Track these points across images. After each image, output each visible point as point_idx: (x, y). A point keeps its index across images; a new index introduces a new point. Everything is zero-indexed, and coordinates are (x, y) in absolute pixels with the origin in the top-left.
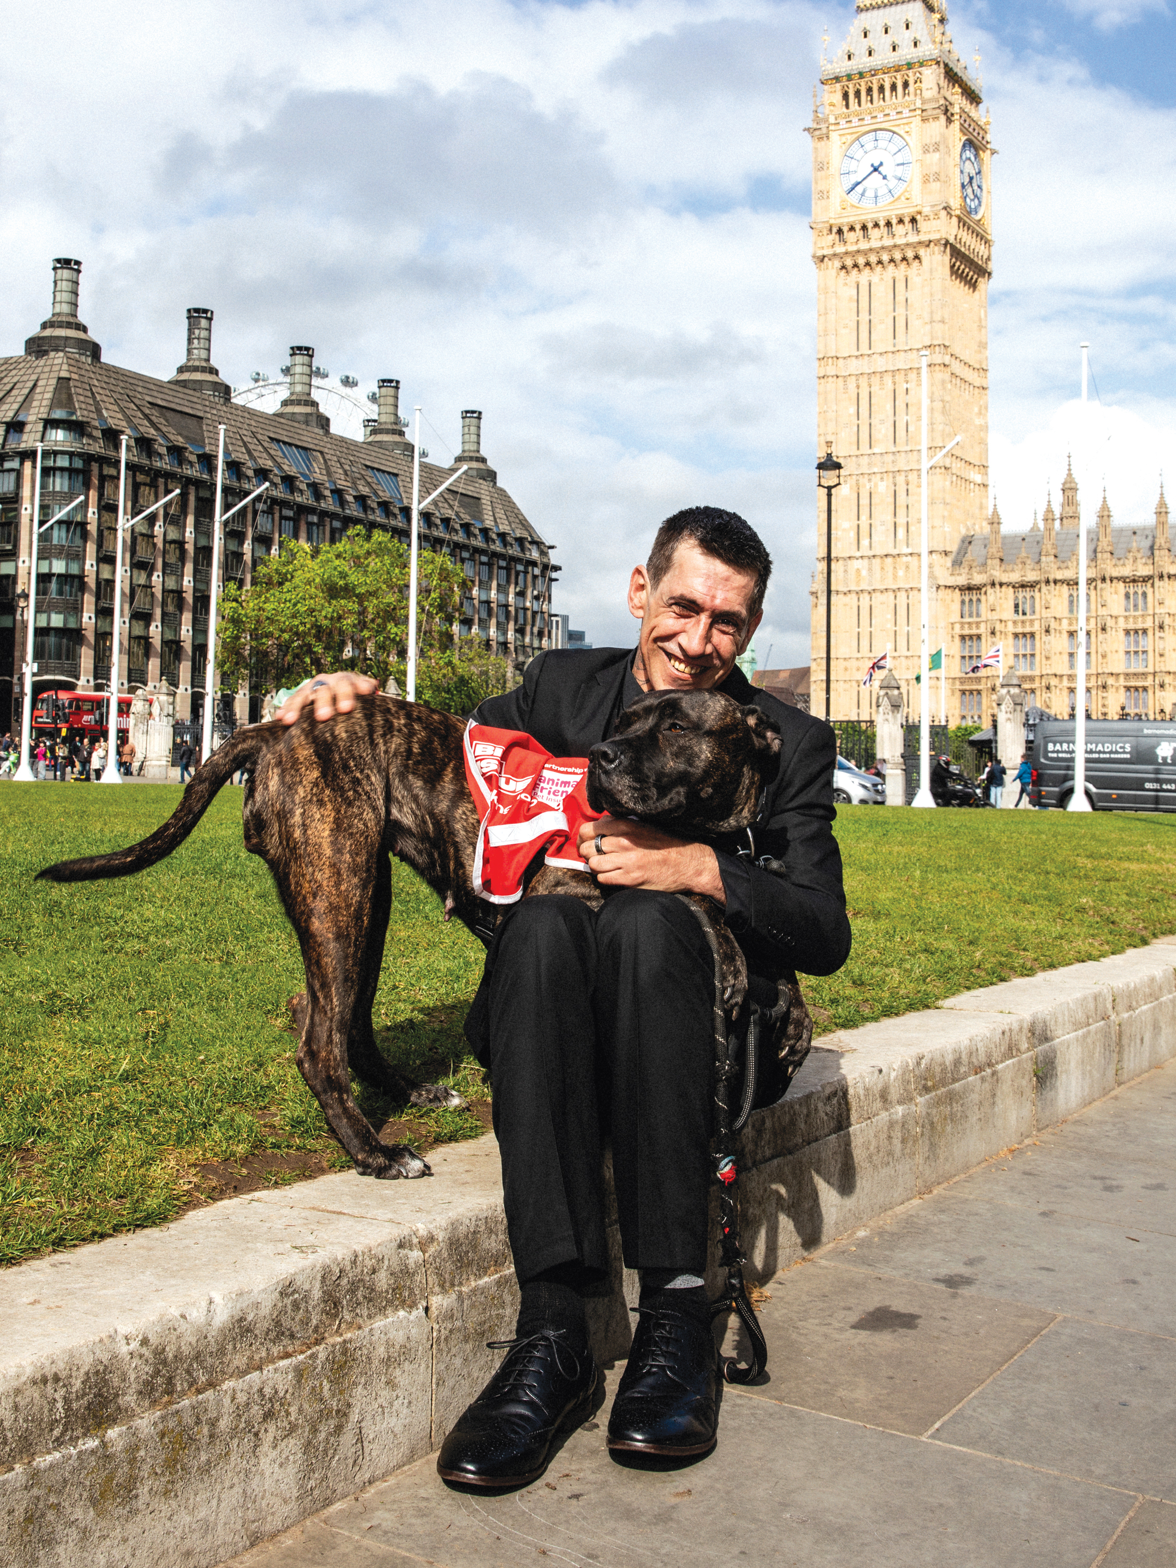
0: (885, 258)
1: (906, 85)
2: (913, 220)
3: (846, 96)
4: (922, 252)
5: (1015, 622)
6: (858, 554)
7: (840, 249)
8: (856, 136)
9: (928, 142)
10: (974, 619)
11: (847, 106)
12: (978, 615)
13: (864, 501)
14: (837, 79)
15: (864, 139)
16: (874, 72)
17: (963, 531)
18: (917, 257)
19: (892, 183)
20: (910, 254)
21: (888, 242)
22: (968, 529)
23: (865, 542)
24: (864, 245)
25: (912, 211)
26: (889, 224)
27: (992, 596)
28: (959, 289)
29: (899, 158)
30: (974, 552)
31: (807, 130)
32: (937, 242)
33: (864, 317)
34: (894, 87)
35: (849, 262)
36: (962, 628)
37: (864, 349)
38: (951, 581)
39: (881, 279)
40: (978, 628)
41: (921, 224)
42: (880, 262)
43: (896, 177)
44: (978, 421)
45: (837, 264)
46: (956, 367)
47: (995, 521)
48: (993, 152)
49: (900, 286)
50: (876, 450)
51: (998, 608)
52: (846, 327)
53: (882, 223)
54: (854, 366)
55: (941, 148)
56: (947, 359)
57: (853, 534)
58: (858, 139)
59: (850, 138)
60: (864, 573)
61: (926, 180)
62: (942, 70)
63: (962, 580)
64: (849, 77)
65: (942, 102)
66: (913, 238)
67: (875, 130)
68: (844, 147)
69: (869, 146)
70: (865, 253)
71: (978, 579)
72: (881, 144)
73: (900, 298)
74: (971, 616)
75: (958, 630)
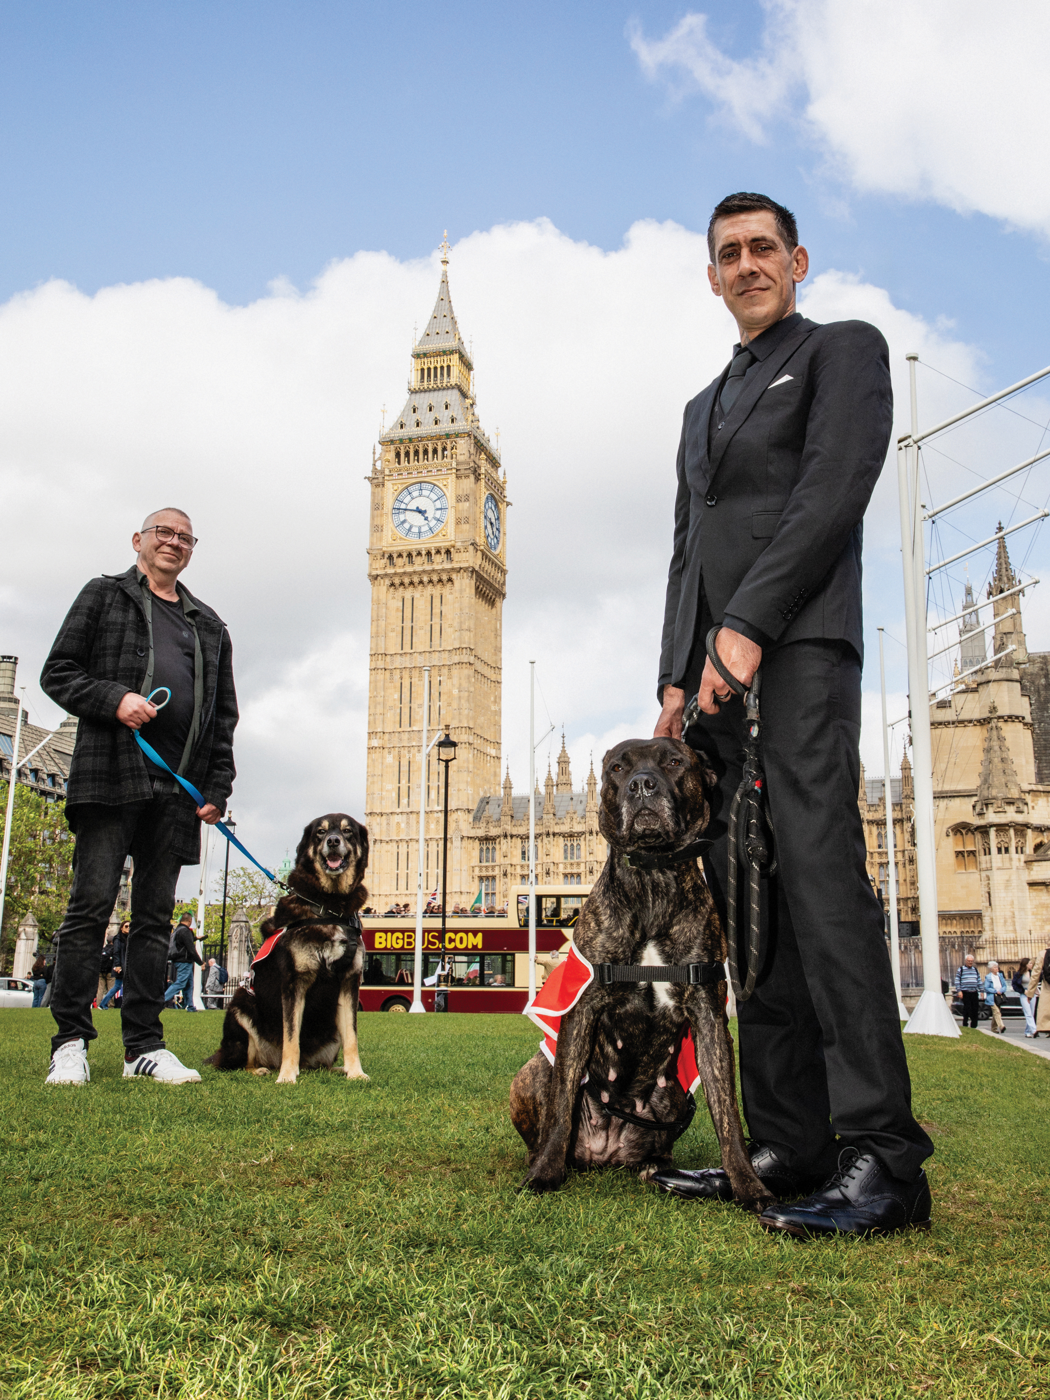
0: (425, 579)
1: (444, 449)
2: (448, 552)
3: (398, 455)
4: (454, 576)
5: (522, 866)
6: (398, 810)
7: (391, 571)
8: (405, 485)
9: (461, 493)
10: (490, 864)
11: (399, 463)
12: (493, 860)
13: (404, 768)
14: (392, 442)
15: (411, 489)
16: (421, 439)
17: (482, 794)
18: (450, 580)
19: (433, 523)
20: (445, 577)
21: (428, 567)
22: (485, 792)
23: (404, 801)
24: (409, 569)
25: (447, 544)
26: (429, 554)
27: (504, 845)
28: (482, 606)
29: (438, 505)
30: (492, 810)
31: (368, 478)
32: (466, 569)
33: (408, 624)
34: (435, 451)
35: (397, 581)
36: (481, 870)
37: (407, 649)
38: (472, 833)
39: (421, 596)
40: (493, 870)
41: (454, 555)
42: (421, 582)
43: (435, 518)
44: (493, 708)
45: (388, 582)
46: (479, 666)
47: (508, 787)
48: (508, 504)
49: (436, 601)
50: (415, 728)
51: (509, 855)
52: (393, 630)
53: (424, 553)
54: (398, 662)
55: (471, 498)
56: (472, 659)
57: (394, 795)
58: (407, 488)
59: (401, 487)
60: (403, 825)
61: (458, 522)
62: (473, 441)
63: (481, 833)
64: (401, 441)
65: (472, 464)
66: (447, 566)
67: (420, 483)
68: (396, 493)
69: (416, 494)
70: (410, 574)
71: (493, 832)
72: (425, 493)
73: (436, 611)
74: (487, 861)
75: (477, 872)
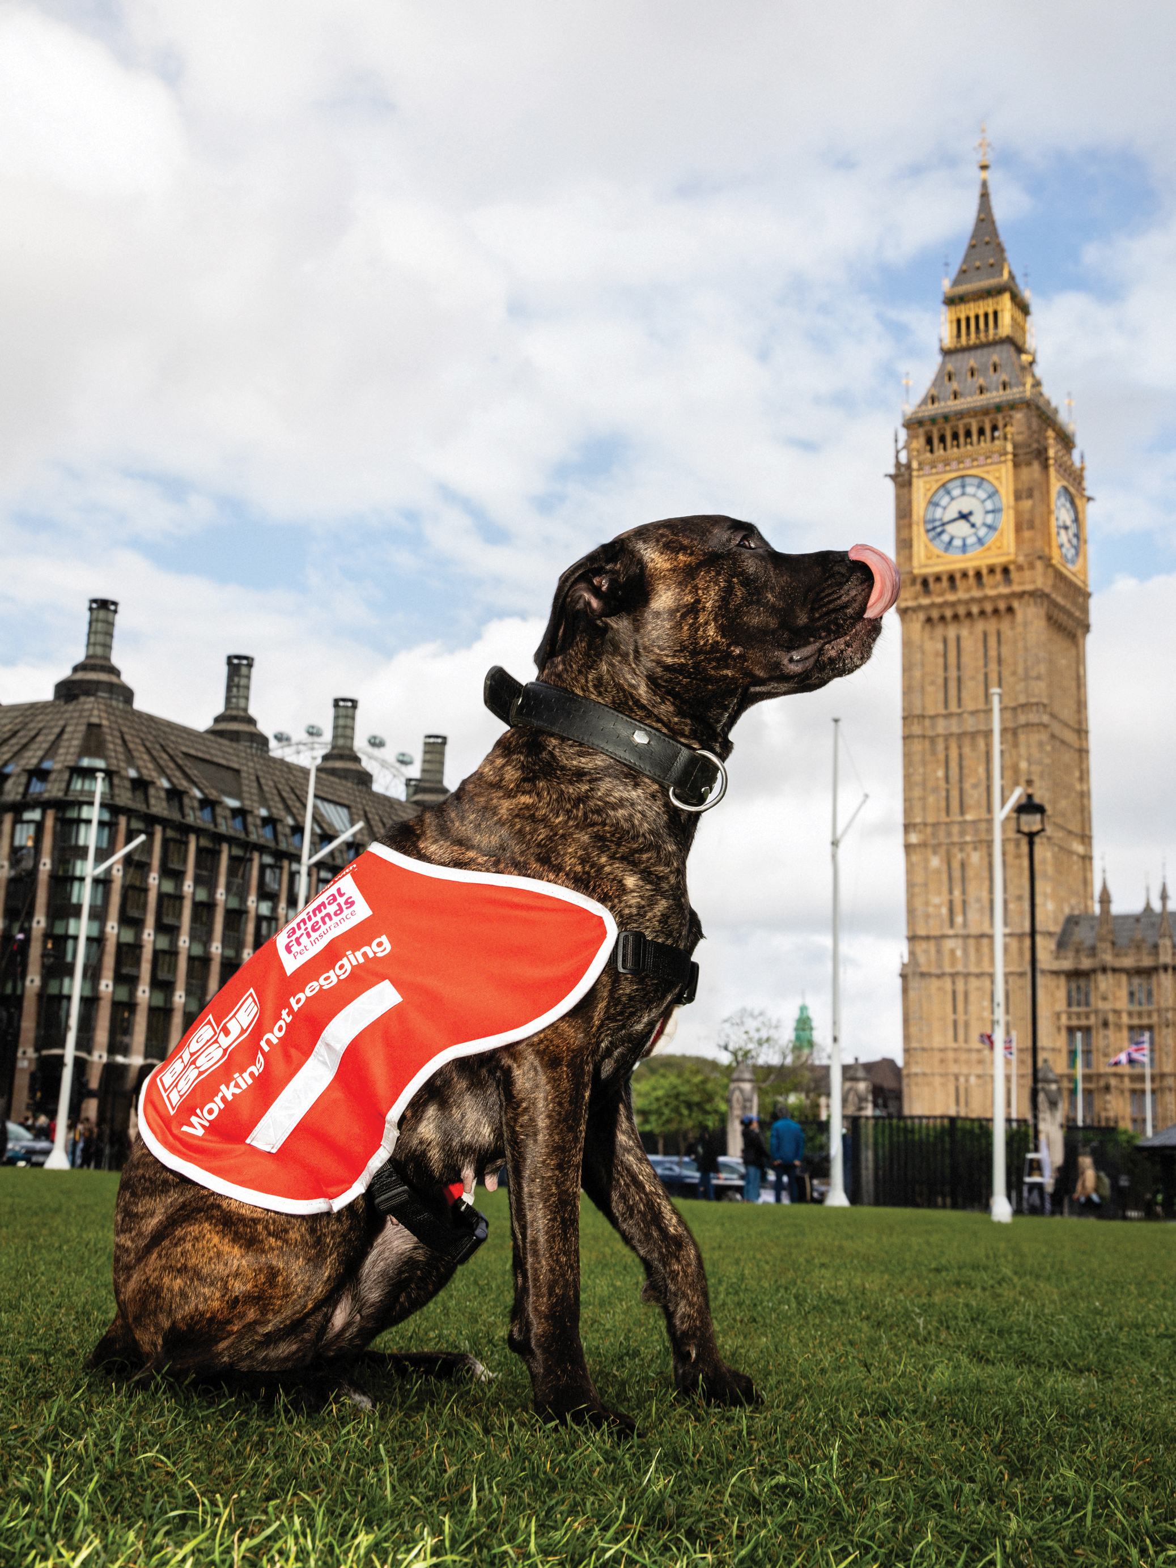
0: (975, 610)
1: (994, 428)
2: (1006, 571)
3: (929, 441)
4: (1016, 604)
5: (1130, 1014)
6: (951, 932)
7: (925, 601)
8: (940, 483)
9: (1020, 487)
10: (1082, 1009)
11: (932, 451)
12: (1087, 1004)
13: (957, 874)
14: (920, 423)
15: (950, 486)
16: (961, 415)
17: (1067, 911)
18: (1010, 610)
19: (982, 532)
20: (1002, 606)
21: (976, 593)
22: (1072, 909)
23: (959, 919)
24: (951, 597)
25: (1002, 560)
26: (978, 575)
27: (1104, 983)
28: (1060, 643)
29: (989, 505)
30: (1083, 934)
31: (891, 476)
32: (1032, 594)
33: (953, 673)
34: (981, 432)
35: (935, 614)
36: (1069, 1018)
37: (953, 708)
38: (1056, 966)
39: (970, 636)
40: (1087, 1017)
41: (1014, 575)
42: (969, 615)
43: (984, 524)
44: (1078, 787)
45: (922, 616)
46: (1057, 728)
47: (1105, 899)
48: (1089, 499)
49: (992, 641)
50: (969, 817)
51: (1111, 997)
52: (933, 683)
53: (971, 573)
54: (941, 726)
55: (1036, 494)
56: (1045, 719)
57: (944, 911)
58: (943, 485)
59: (935, 487)
60: (959, 953)
61: (1018, 528)
62: (1034, 413)
63: (1067, 964)
64: (933, 420)
65: (1035, 446)
66: (1004, 590)
67: (963, 477)
68: (929, 494)
69: (956, 492)
70: (953, 604)
71: (1086, 964)
72: (970, 490)
73: (993, 653)
74: (1079, 1004)
75: (1064, 1020)
